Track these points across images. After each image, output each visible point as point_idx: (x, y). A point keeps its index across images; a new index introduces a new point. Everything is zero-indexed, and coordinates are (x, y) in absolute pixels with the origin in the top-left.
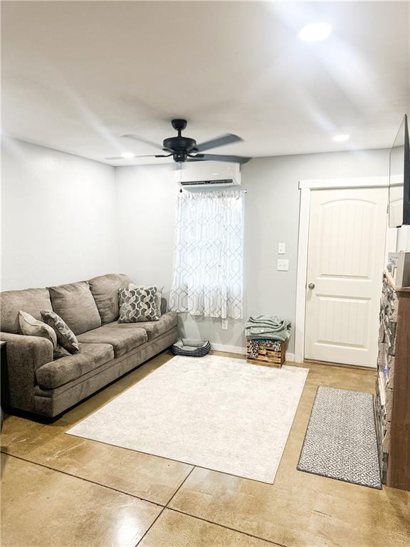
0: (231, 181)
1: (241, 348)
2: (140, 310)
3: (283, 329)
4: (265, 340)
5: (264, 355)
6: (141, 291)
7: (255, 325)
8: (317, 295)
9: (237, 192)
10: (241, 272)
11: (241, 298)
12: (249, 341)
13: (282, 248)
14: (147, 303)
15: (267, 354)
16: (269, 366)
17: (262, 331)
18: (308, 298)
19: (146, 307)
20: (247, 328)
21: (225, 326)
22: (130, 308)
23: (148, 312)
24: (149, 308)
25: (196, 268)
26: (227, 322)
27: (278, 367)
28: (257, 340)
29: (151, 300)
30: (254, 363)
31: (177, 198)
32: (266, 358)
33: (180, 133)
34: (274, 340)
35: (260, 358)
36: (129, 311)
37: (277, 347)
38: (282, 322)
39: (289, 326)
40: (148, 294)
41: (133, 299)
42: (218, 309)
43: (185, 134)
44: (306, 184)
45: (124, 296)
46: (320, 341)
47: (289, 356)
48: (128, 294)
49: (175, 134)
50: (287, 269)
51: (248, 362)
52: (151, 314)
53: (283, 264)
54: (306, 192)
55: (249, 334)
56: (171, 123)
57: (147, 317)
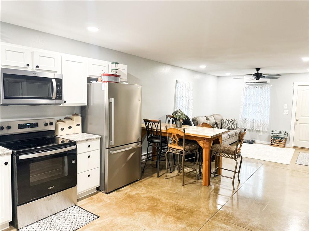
0: (266, 82)
1: (267, 142)
2: (230, 126)
3: (286, 134)
4: (279, 138)
5: (278, 143)
6: (230, 120)
7: (274, 133)
8: (300, 123)
9: (268, 86)
10: (269, 114)
11: (268, 124)
12: (272, 138)
13: (286, 106)
14: (232, 124)
15: (279, 143)
16: (280, 147)
17: (278, 135)
18: (295, 124)
19: (232, 125)
20: (271, 134)
21: (261, 133)
22: (226, 125)
23: (233, 127)
24: (233, 125)
25: (251, 112)
26: (262, 132)
27: (283, 147)
28: (275, 138)
29: (234, 123)
30: (273, 146)
31: (243, 87)
32: (278, 144)
33: (258, 72)
34: (282, 138)
35: (276, 144)
36: (226, 126)
37: (283, 140)
38: (285, 132)
39: (288, 134)
40: (233, 121)
41: (227, 122)
42: (259, 127)
43: (259, 72)
44: (296, 84)
45: (224, 121)
46: (300, 140)
47: (287, 145)
48: (225, 121)
49: (256, 72)
50: (288, 114)
51: (271, 146)
52: (234, 127)
53: (286, 112)
54: (296, 87)
55: (272, 136)
56: (255, 69)
57: (233, 128)
